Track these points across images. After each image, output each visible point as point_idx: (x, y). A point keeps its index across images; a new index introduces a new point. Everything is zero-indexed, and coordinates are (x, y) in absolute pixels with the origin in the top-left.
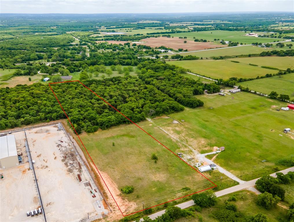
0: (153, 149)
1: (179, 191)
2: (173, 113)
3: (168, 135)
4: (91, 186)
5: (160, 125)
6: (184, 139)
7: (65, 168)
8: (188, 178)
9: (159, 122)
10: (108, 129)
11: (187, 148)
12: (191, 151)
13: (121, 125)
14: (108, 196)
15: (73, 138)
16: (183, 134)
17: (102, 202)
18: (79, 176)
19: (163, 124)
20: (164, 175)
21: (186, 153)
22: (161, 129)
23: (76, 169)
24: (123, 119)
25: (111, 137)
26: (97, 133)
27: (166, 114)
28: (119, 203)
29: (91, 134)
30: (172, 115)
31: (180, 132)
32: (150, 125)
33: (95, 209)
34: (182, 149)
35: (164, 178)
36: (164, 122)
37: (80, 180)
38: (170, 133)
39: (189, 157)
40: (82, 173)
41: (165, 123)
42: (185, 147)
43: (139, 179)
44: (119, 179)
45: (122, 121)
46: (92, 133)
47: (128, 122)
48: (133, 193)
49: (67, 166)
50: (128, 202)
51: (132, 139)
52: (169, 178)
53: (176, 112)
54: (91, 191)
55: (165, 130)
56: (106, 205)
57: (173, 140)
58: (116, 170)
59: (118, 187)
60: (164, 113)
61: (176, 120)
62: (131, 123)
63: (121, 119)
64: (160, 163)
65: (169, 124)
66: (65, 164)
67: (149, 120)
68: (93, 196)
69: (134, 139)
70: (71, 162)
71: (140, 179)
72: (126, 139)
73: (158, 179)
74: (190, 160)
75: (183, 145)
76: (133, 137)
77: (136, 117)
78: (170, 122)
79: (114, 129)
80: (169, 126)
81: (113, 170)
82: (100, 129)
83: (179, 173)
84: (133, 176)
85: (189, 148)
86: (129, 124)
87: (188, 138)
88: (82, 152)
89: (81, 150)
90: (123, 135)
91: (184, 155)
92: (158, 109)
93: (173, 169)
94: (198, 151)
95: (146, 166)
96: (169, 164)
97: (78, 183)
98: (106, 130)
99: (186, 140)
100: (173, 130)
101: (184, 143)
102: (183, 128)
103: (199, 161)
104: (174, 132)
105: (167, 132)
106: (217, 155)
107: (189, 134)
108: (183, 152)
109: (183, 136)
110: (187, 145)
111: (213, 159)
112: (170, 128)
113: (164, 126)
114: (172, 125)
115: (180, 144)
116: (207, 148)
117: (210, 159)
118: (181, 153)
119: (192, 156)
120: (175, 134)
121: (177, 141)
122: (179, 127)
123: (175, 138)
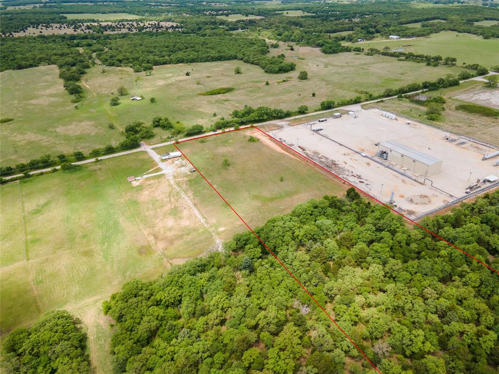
0: (226, 178)
6: (173, 196)
11: (177, 181)
12: (175, 177)
19: (194, 235)
21: (183, 173)
23: (310, 155)
36: (189, 242)
37: (299, 147)
38: (190, 208)
39: (183, 169)
49: (323, 156)
51: (256, 194)
54: (285, 141)
57: (190, 195)
66: (328, 159)
69: (253, 193)
70: (322, 160)
71: (243, 147)
73: (226, 148)
74: (183, 166)
75: (180, 187)
83: (203, 153)
84: (250, 149)
87: (164, 199)
90: (272, 200)
91: (187, 171)
99: (169, 196)
100: (180, 218)
101: (178, 189)
102: (158, 223)
103: (173, 165)
104: (181, 212)
105: (195, 211)
106: (145, 173)
107: (156, 209)
108: (186, 176)
109: (171, 203)
110: (175, 186)
111: (155, 168)
112: (185, 223)
113: (195, 230)
114: (176, 233)
115: (184, 186)
116: (149, 183)
117: (159, 168)
118: (190, 173)
119: (178, 170)
120: (182, 206)
121: (186, 192)
122: (164, 227)
123: (186, 198)
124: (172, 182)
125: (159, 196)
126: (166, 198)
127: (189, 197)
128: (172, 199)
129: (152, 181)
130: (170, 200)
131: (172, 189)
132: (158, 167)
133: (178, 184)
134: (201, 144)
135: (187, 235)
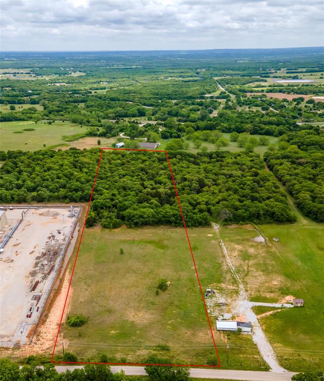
0: (174, 273)
1: (147, 348)
2: (270, 223)
3: (224, 257)
4: (38, 302)
5: (226, 239)
6: (244, 270)
7: (31, 269)
8: (186, 332)
9: (230, 233)
10: (136, 228)
11: (236, 285)
12: (237, 292)
13: (162, 226)
14: (46, 321)
15: (79, 231)
16: (251, 263)
17: (32, 327)
18: (37, 283)
19: (233, 238)
20: (151, 316)
21: (224, 293)
22: (220, 246)
23: (43, 273)
24: (167, 217)
25: (130, 241)
26: (116, 230)
27: (255, 223)
28: (51, 335)
29: (107, 231)
30: (266, 226)
31: (251, 256)
32: (209, 235)
33: (14, 332)
34: (223, 285)
35: (147, 320)
36: (239, 235)
37: (34, 289)
38: (230, 256)
39: (222, 300)
40: (44, 281)
41: (238, 237)
42: (232, 283)
43: (107, 311)
44: (81, 302)
45: (164, 219)
46: (109, 230)
47: (176, 223)
48: (79, 328)
49: (36, 267)
50: (62, 338)
51: (159, 250)
52: (153, 323)
53: (277, 224)
54: (31, 308)
55: (227, 248)
56: (32, 333)
57: (225, 268)
58: (89, 289)
59: (69, 313)
60: (251, 221)
61: (263, 235)
62: (179, 226)
63: (164, 217)
64: (164, 296)
65: (244, 240)
66: (36, 263)
67: (216, 227)
68: (28, 315)
69: (162, 251)
70: (46, 263)
71: (110, 312)
72: (150, 248)
73: (134, 320)
74: (219, 305)
75: (233, 278)
76: (163, 247)
77: (192, 218)
78: (248, 237)
79: (146, 230)
80: (239, 244)
81: (86, 287)
82: (124, 226)
83: (179, 320)
84: (105, 305)
85: (238, 286)
86: (176, 227)
88: (72, 252)
89: (73, 249)
90: (151, 242)
91: (217, 295)
92: (240, 212)
93: (174, 312)
94: (251, 294)
95: (138, 295)
96: (176, 303)
97: (27, 293)
98: (133, 228)
99: (248, 272)
100: (242, 251)
101: (237, 276)
102: (263, 253)
103: (234, 311)
104: (239, 255)
105: (226, 253)
106: (279, 310)
107: (263, 263)
108: (221, 290)
109: (248, 265)
110: (239, 280)
111: (263, 315)
112: (239, 247)
113: (232, 241)
114: (248, 243)
115: (228, 277)
116: (272, 294)
117: (257, 314)
118: (215, 291)
119: (229, 301)
120: (237, 259)
121: (229, 271)
122: (258, 249)
123: (230, 265)
124: (241, 286)
125: (260, 275)
126: (252, 271)
127: (227, 265)
128: (246, 268)
129: (268, 295)
130: (248, 268)
131: (243, 279)
132: (259, 317)
133: (235, 282)
134: (170, 345)
135: (239, 240)
